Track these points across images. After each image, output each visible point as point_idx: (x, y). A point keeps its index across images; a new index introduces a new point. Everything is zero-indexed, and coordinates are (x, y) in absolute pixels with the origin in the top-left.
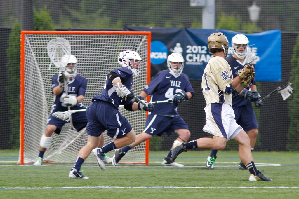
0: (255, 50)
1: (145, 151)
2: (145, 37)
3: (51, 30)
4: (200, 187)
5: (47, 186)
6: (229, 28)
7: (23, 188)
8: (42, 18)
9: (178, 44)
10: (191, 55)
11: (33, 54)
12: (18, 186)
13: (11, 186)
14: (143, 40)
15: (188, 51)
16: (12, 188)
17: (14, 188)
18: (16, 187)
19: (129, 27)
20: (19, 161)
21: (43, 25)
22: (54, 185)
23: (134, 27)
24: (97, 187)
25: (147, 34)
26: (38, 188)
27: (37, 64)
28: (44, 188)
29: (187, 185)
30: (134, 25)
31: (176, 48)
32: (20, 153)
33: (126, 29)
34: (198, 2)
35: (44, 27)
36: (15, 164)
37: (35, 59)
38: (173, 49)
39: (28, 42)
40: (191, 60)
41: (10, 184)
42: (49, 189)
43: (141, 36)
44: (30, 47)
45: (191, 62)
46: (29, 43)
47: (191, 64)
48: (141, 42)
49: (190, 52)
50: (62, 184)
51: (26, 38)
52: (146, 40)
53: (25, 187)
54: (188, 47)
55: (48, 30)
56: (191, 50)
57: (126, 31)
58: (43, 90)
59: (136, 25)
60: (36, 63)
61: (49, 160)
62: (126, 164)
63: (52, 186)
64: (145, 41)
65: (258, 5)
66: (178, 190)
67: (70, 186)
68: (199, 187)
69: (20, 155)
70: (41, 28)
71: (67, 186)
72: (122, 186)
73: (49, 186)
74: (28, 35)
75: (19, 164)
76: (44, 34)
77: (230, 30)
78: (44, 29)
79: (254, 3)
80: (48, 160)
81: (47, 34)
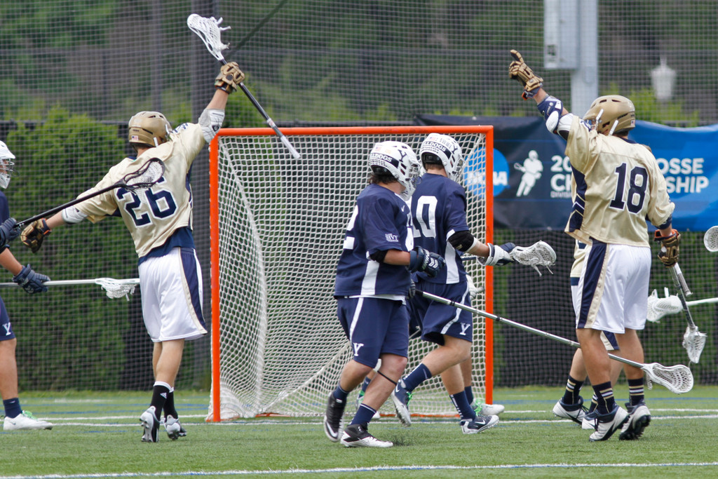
0: (699, 163)
1: (484, 387)
2: (481, 137)
3: (257, 126)
4: (628, 462)
5: (296, 468)
6: (644, 116)
7: (245, 472)
8: (238, 101)
9: (533, 154)
10: (561, 177)
11: (237, 180)
12: (232, 467)
13: (217, 469)
14: (476, 144)
15: (555, 168)
16: (219, 472)
17: (224, 473)
18: (228, 469)
19: (427, 116)
20: (210, 414)
21: (239, 116)
22: (309, 463)
23: (439, 117)
24: (403, 467)
25: (485, 132)
26: (276, 472)
27: (246, 202)
28: (289, 471)
29: (598, 459)
30: (438, 113)
31: (527, 162)
32: (212, 396)
33: (420, 122)
34: (561, 60)
35: (242, 119)
36: (202, 420)
37: (241, 190)
38: (522, 165)
39: (225, 152)
40: (562, 188)
41: (213, 463)
42: (301, 473)
43: (472, 135)
44: (230, 165)
45: (561, 192)
46: (228, 156)
47: (561, 195)
48: (473, 149)
49: (560, 170)
50: (325, 463)
51: (221, 145)
52: (483, 144)
53: (248, 470)
54: (555, 158)
55: (251, 126)
56: (562, 166)
57: (419, 125)
58: (260, 259)
59: (442, 112)
60: (244, 199)
61: (273, 411)
62: (442, 416)
63: (306, 467)
64: (480, 146)
65: (669, 64)
66: (582, 470)
67: (344, 466)
68: (627, 465)
69: (212, 402)
70: (236, 122)
71: (339, 466)
72: (457, 463)
73: (300, 468)
74: (225, 138)
75: (208, 421)
76: (243, 134)
77: (648, 119)
78: (243, 125)
79: (663, 61)
80: (269, 411)
81: (249, 134)
